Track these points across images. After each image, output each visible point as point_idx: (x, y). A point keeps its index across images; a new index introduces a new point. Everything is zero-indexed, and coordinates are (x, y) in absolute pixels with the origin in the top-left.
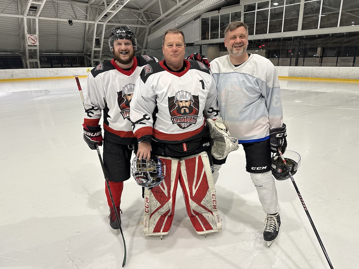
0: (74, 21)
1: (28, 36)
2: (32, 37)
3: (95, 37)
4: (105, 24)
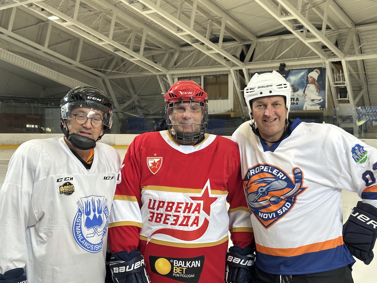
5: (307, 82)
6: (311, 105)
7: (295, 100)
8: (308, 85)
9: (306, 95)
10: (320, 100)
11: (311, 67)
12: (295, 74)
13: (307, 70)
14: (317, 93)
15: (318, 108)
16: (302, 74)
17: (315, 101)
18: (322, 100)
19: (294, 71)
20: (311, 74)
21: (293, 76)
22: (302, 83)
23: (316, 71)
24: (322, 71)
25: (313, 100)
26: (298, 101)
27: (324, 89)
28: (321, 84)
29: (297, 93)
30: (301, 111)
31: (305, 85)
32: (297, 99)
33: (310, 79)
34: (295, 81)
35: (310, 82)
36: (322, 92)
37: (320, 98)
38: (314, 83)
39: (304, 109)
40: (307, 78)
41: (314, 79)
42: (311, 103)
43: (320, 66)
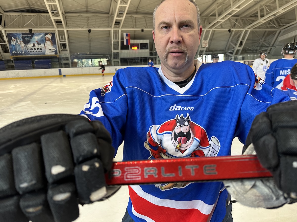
0: (232, 30)
1: (203, 41)
2: (205, 42)
3: (240, 39)
4: (250, 30)
5: (46, 40)
6: (50, 52)
7: (40, 49)
8: (46, 42)
9: (46, 47)
10: (54, 49)
11: (46, 32)
12: (37, 35)
13: (44, 34)
14: (52, 46)
15: (53, 53)
16: (42, 35)
17: (52, 50)
18: (55, 50)
19: (36, 34)
20: (47, 36)
21: (36, 36)
22: (43, 40)
23: (50, 35)
24: (53, 35)
25: (50, 50)
26: (42, 50)
27: (55, 44)
28: (53, 41)
29: (40, 45)
30: (44, 55)
31: (45, 41)
32: (41, 49)
33: (47, 39)
34: (38, 39)
35: (47, 40)
36: (55, 46)
37: (54, 48)
38: (49, 41)
39: (46, 54)
40: (45, 38)
41: (49, 39)
42: (49, 51)
43: (51, 32)
